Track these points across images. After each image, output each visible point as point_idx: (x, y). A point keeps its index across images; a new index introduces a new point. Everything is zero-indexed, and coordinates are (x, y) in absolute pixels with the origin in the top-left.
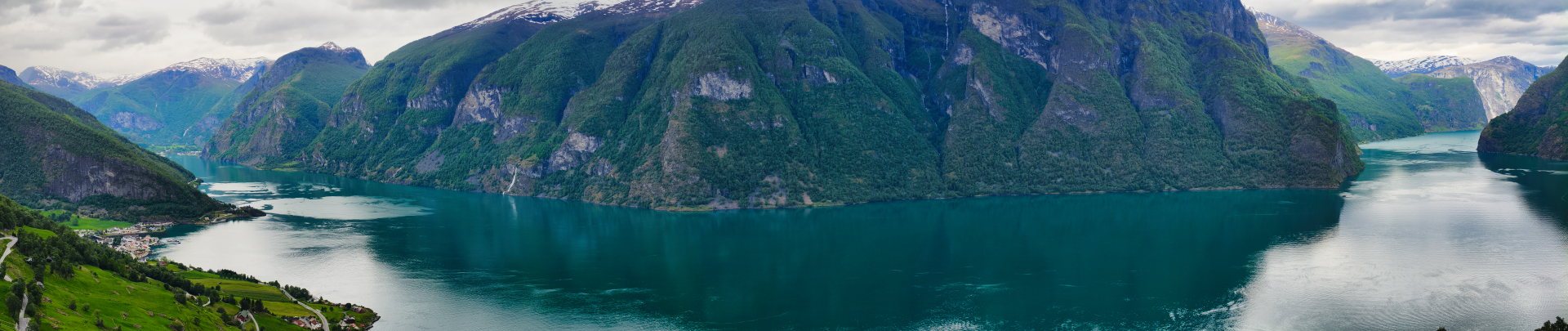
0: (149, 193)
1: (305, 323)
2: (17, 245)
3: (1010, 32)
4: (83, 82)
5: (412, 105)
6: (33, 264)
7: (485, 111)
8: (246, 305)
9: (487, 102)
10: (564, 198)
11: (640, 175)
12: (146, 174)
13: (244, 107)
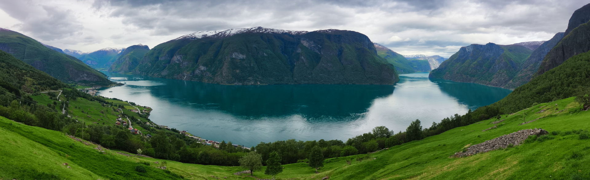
0: (95, 80)
1: (134, 111)
2: (62, 92)
3: (311, 45)
4: (79, 53)
5: (160, 59)
6: (66, 97)
7: (178, 60)
8: (120, 106)
9: (179, 58)
10: (198, 81)
11: (217, 76)
12: (95, 75)
13: (119, 59)
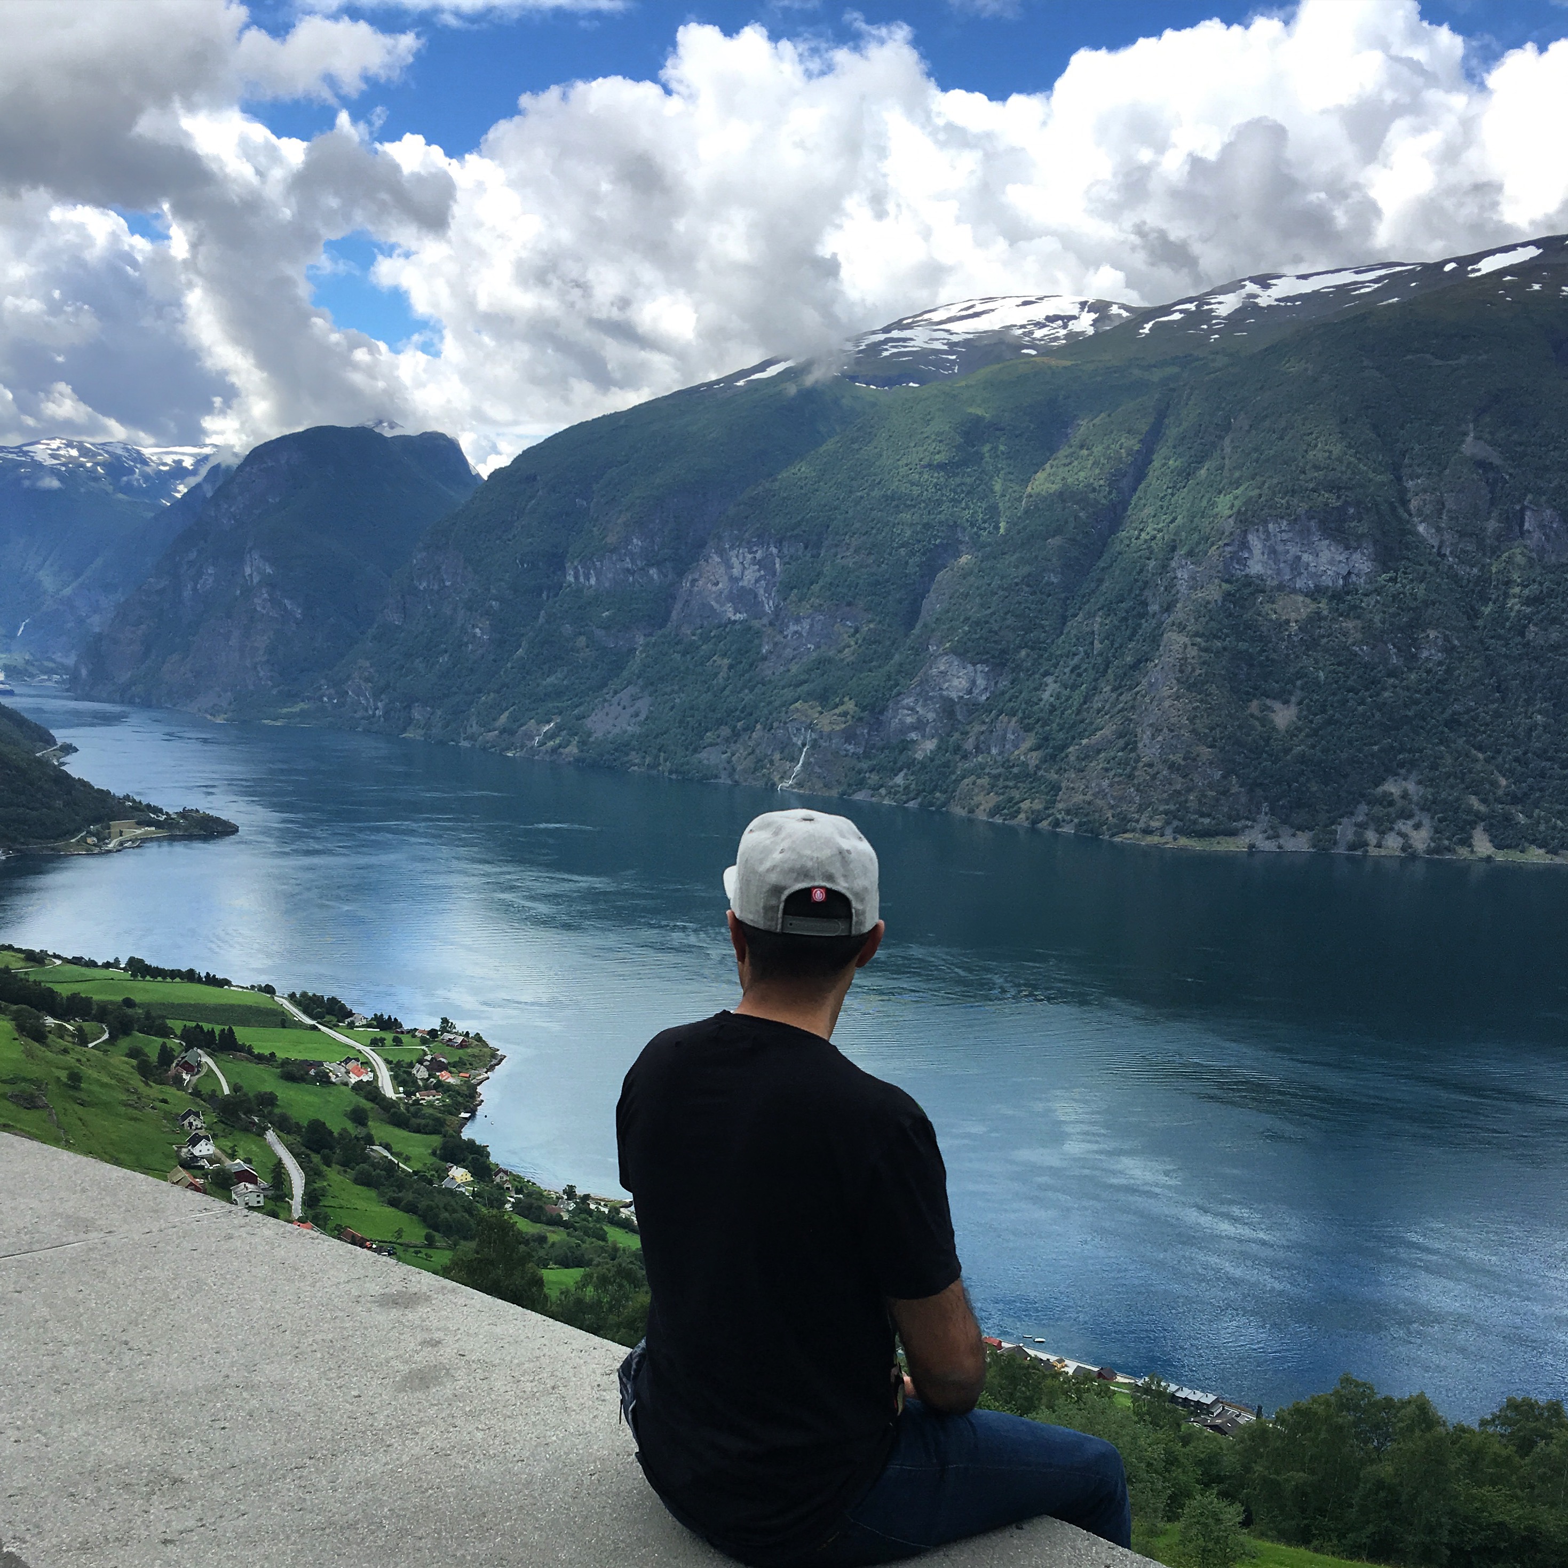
5: (576, 577)
7: (743, 597)
11: (1084, 759)
13: (172, 563)
